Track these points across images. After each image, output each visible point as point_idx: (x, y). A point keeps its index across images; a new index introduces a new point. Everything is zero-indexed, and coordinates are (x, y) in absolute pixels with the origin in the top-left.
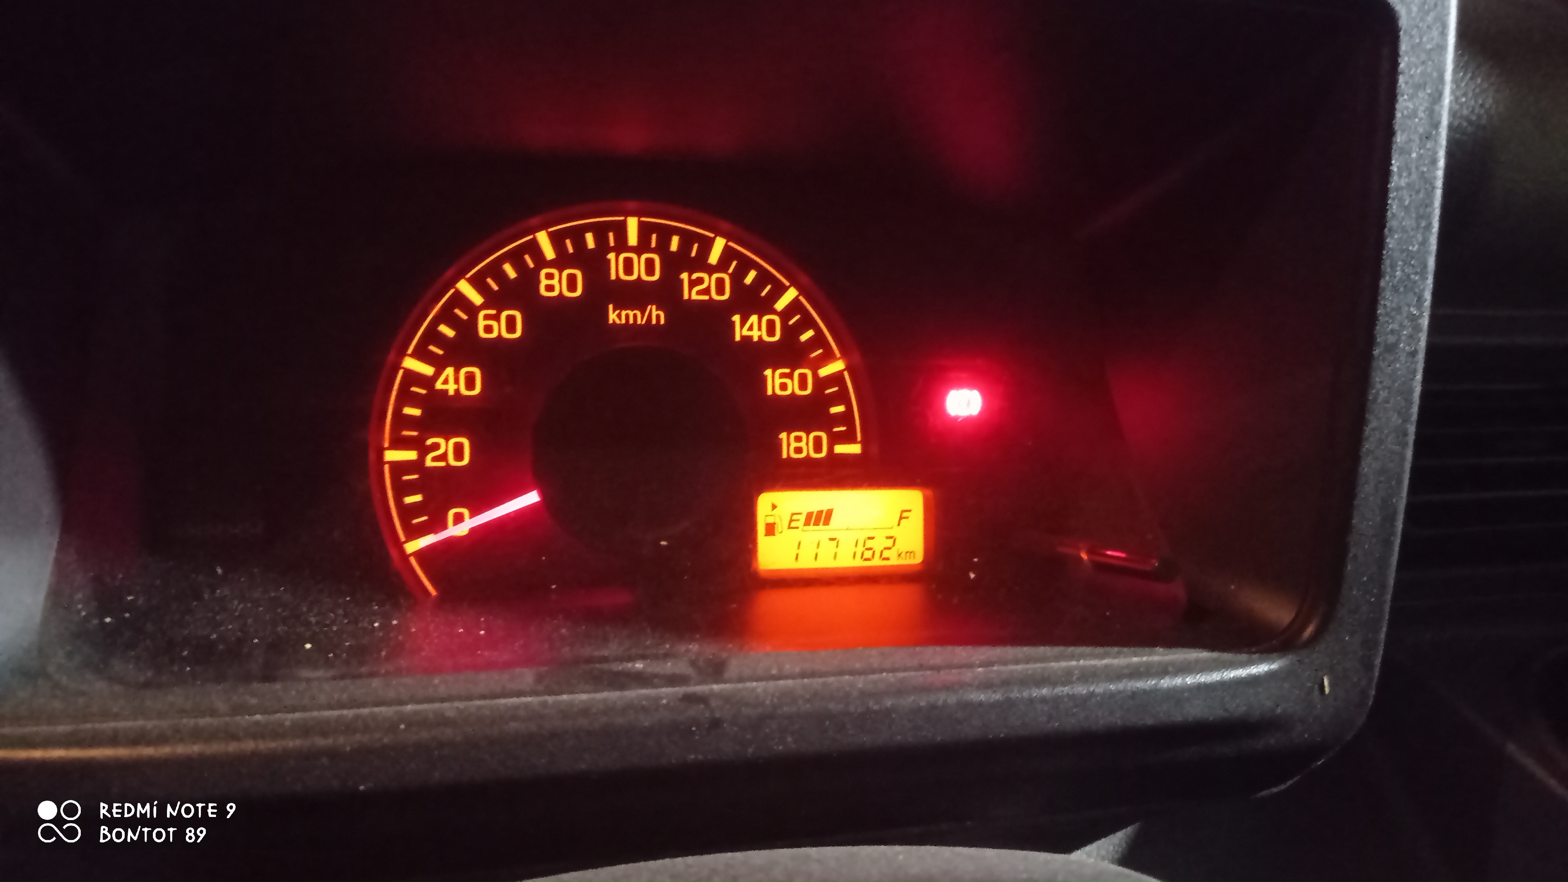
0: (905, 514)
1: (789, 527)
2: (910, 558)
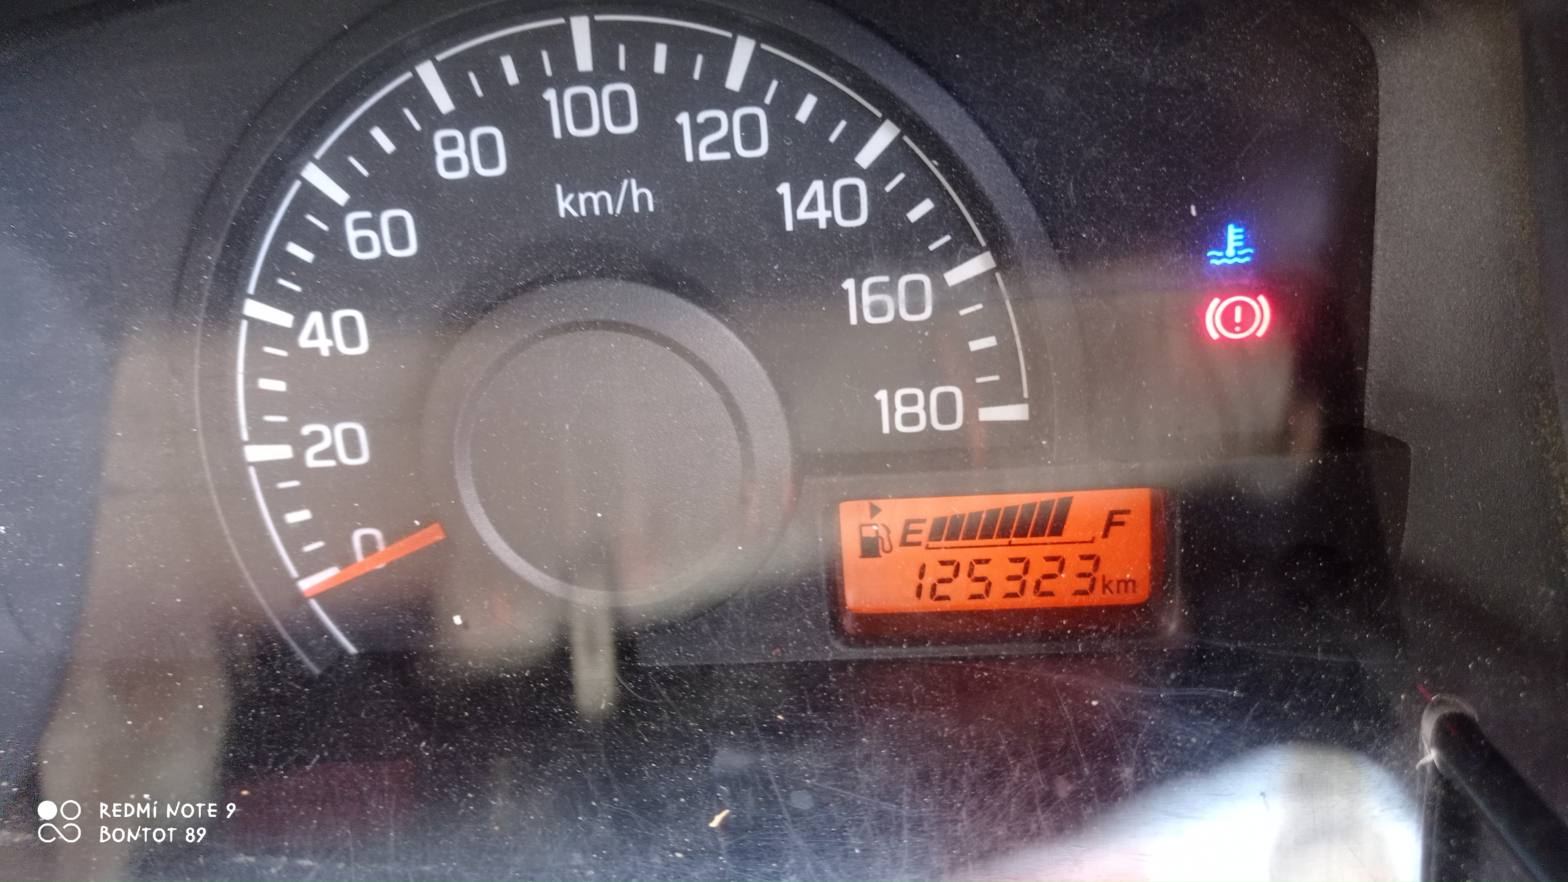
2: (1126, 591)
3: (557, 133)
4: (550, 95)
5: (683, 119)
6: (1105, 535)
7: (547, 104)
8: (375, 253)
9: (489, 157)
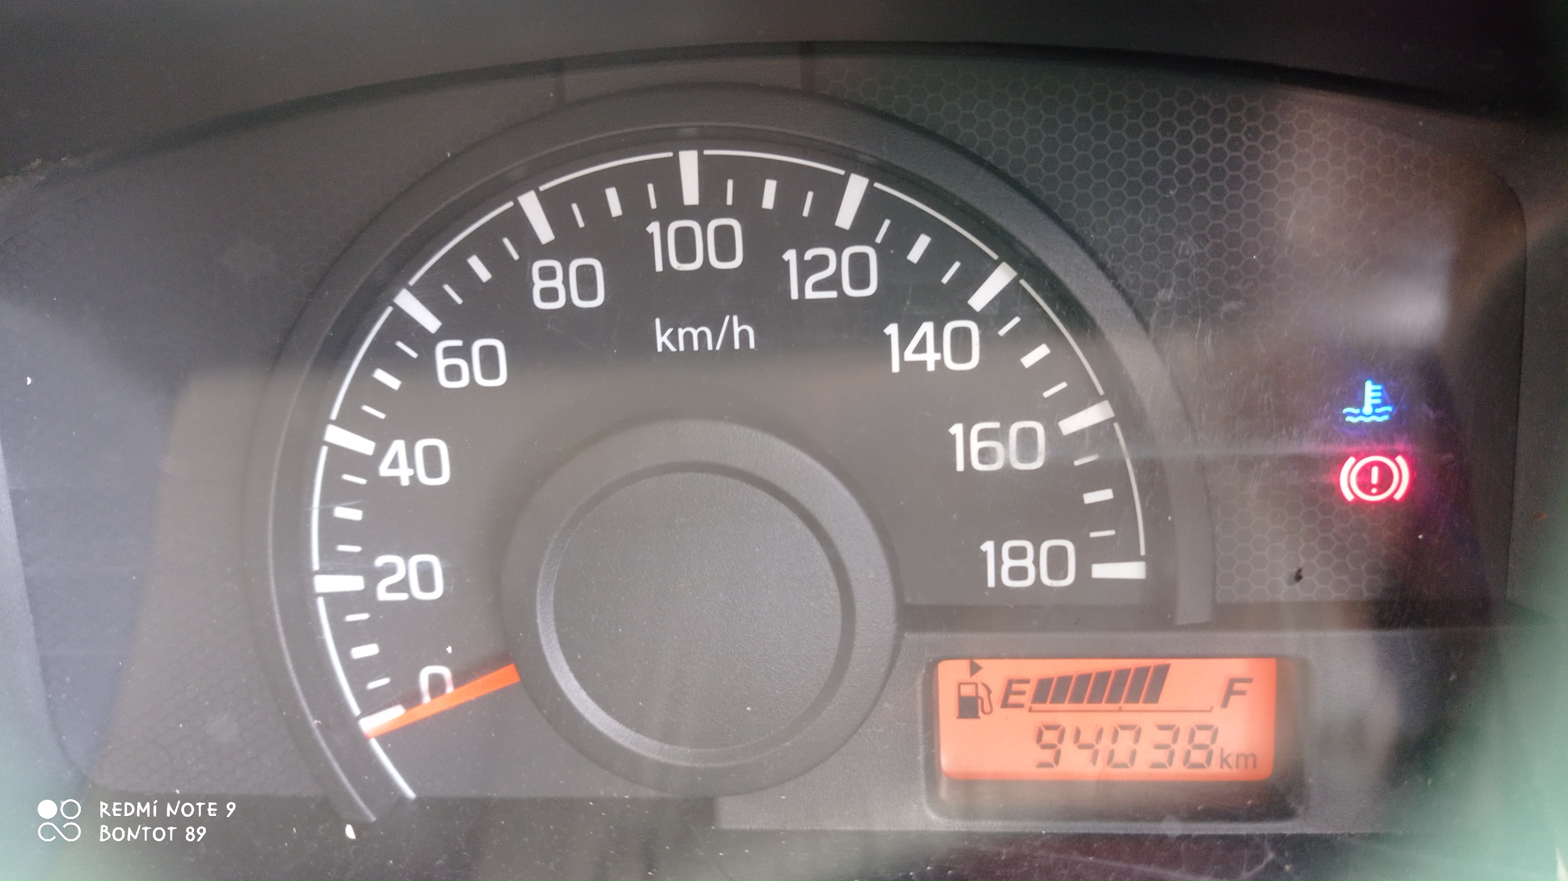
0: (1238, 687)
1: (1005, 704)
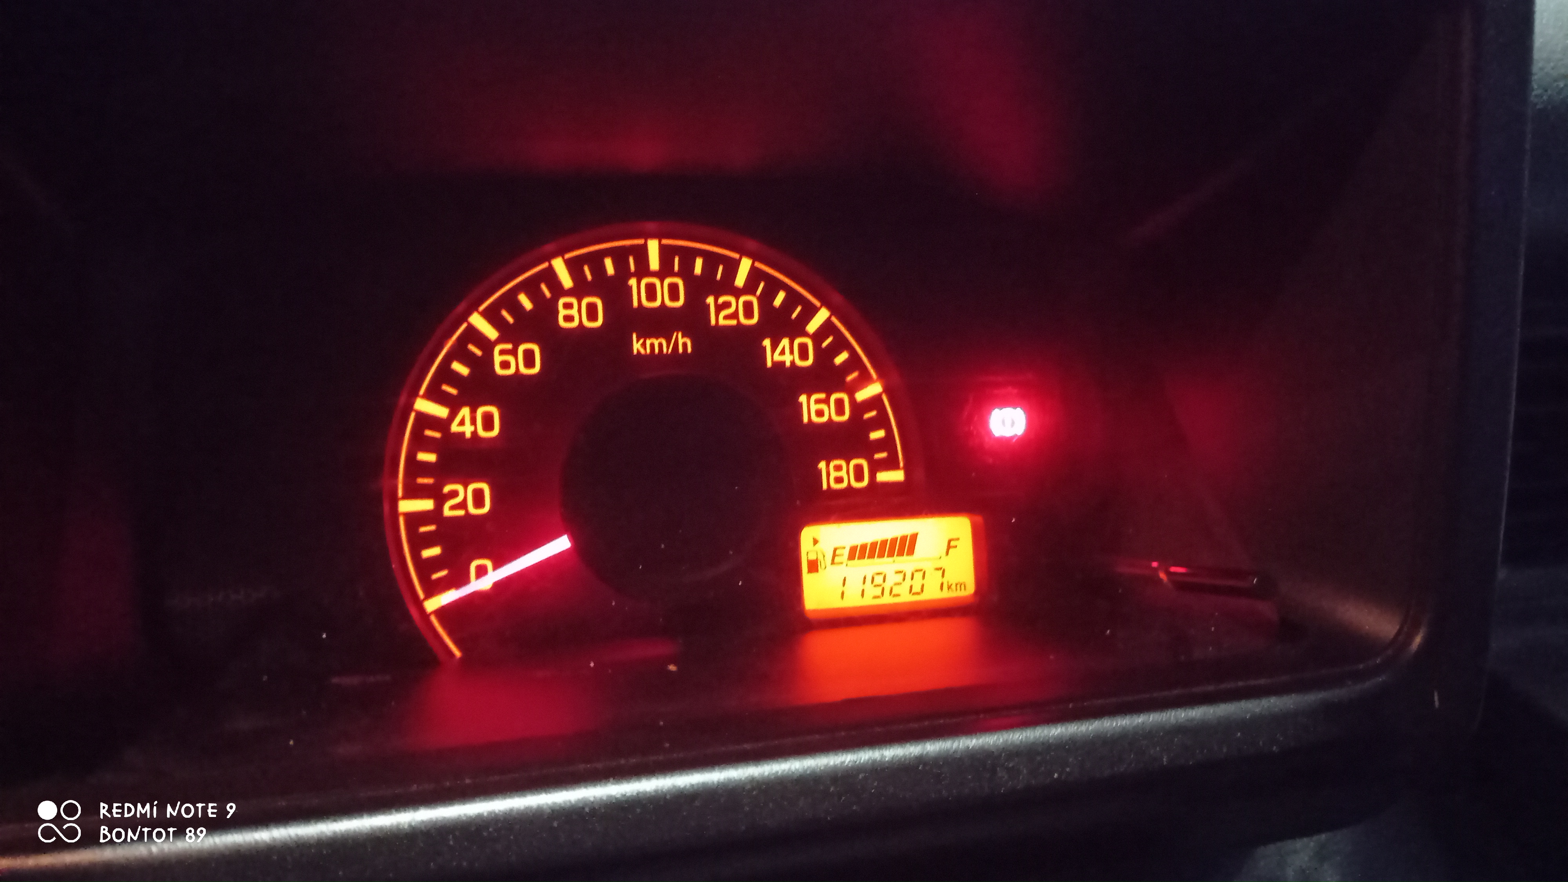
2: (961, 590)
3: (635, 304)
4: (633, 282)
5: (710, 300)
6: (947, 553)
7: (631, 288)
8: (512, 371)
9: (592, 315)
